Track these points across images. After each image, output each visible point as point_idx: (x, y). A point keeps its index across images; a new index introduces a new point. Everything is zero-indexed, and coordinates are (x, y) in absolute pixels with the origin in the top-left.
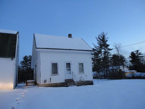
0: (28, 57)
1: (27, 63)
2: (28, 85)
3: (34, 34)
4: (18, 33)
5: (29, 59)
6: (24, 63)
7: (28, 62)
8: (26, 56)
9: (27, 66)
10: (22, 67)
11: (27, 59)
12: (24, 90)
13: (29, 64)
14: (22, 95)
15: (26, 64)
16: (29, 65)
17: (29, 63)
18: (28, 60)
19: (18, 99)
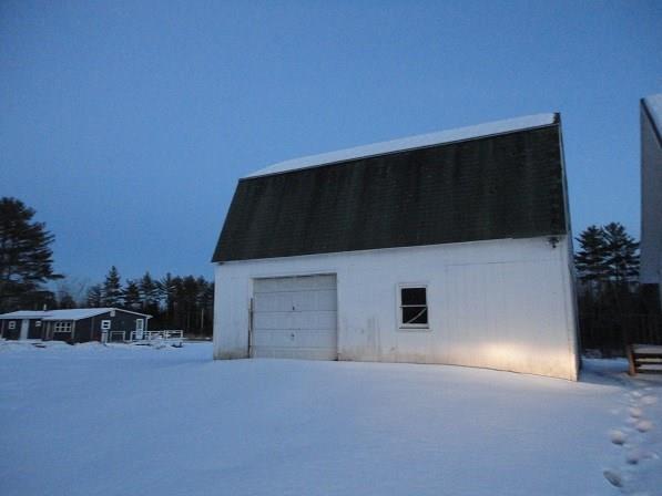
0: (602, 231)
1: (602, 260)
2: (642, 372)
3: (642, 101)
4: (557, 118)
5: (608, 243)
6: (589, 262)
7: (606, 255)
8: (592, 231)
9: (604, 276)
10: (580, 282)
11: (601, 242)
12: (636, 393)
13: (613, 266)
14: (635, 420)
15: (598, 268)
16: (611, 273)
17: (610, 262)
18: (605, 248)
19: (618, 434)
